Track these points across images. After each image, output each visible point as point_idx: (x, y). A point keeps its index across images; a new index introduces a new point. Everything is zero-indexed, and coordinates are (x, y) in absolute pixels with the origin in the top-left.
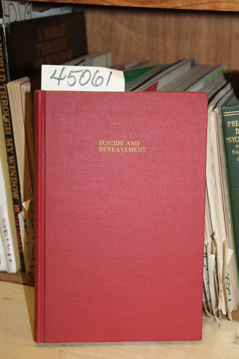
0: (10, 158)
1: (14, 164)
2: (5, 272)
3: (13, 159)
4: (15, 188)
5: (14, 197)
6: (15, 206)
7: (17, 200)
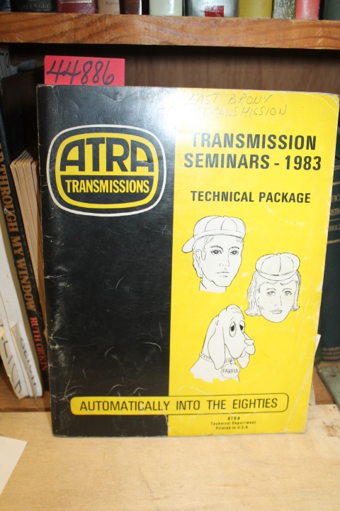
0: (19, 261)
1: (26, 268)
2: (28, 397)
3: (24, 262)
4: (29, 297)
5: (28, 308)
6: (31, 319)
7: (33, 311)
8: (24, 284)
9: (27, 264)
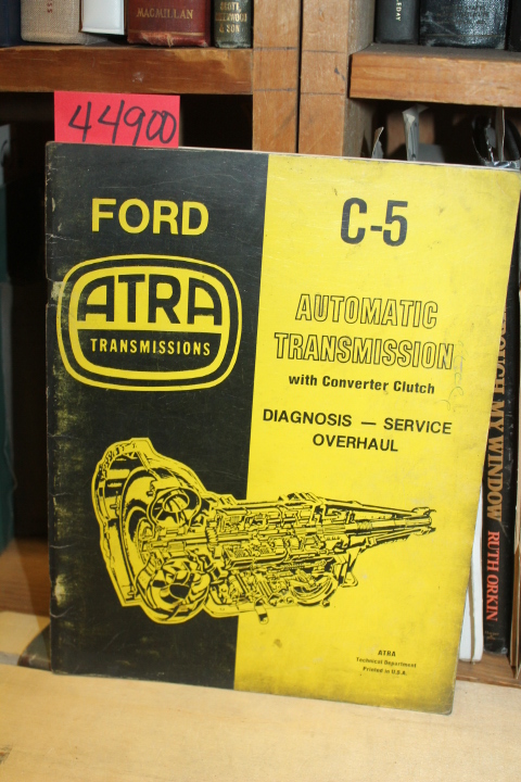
0: (493, 440)
1: (502, 452)
3: (500, 443)
4: (496, 498)
5: (489, 515)
6: (490, 533)
7: (497, 521)
8: (492, 477)
9: (505, 446)
